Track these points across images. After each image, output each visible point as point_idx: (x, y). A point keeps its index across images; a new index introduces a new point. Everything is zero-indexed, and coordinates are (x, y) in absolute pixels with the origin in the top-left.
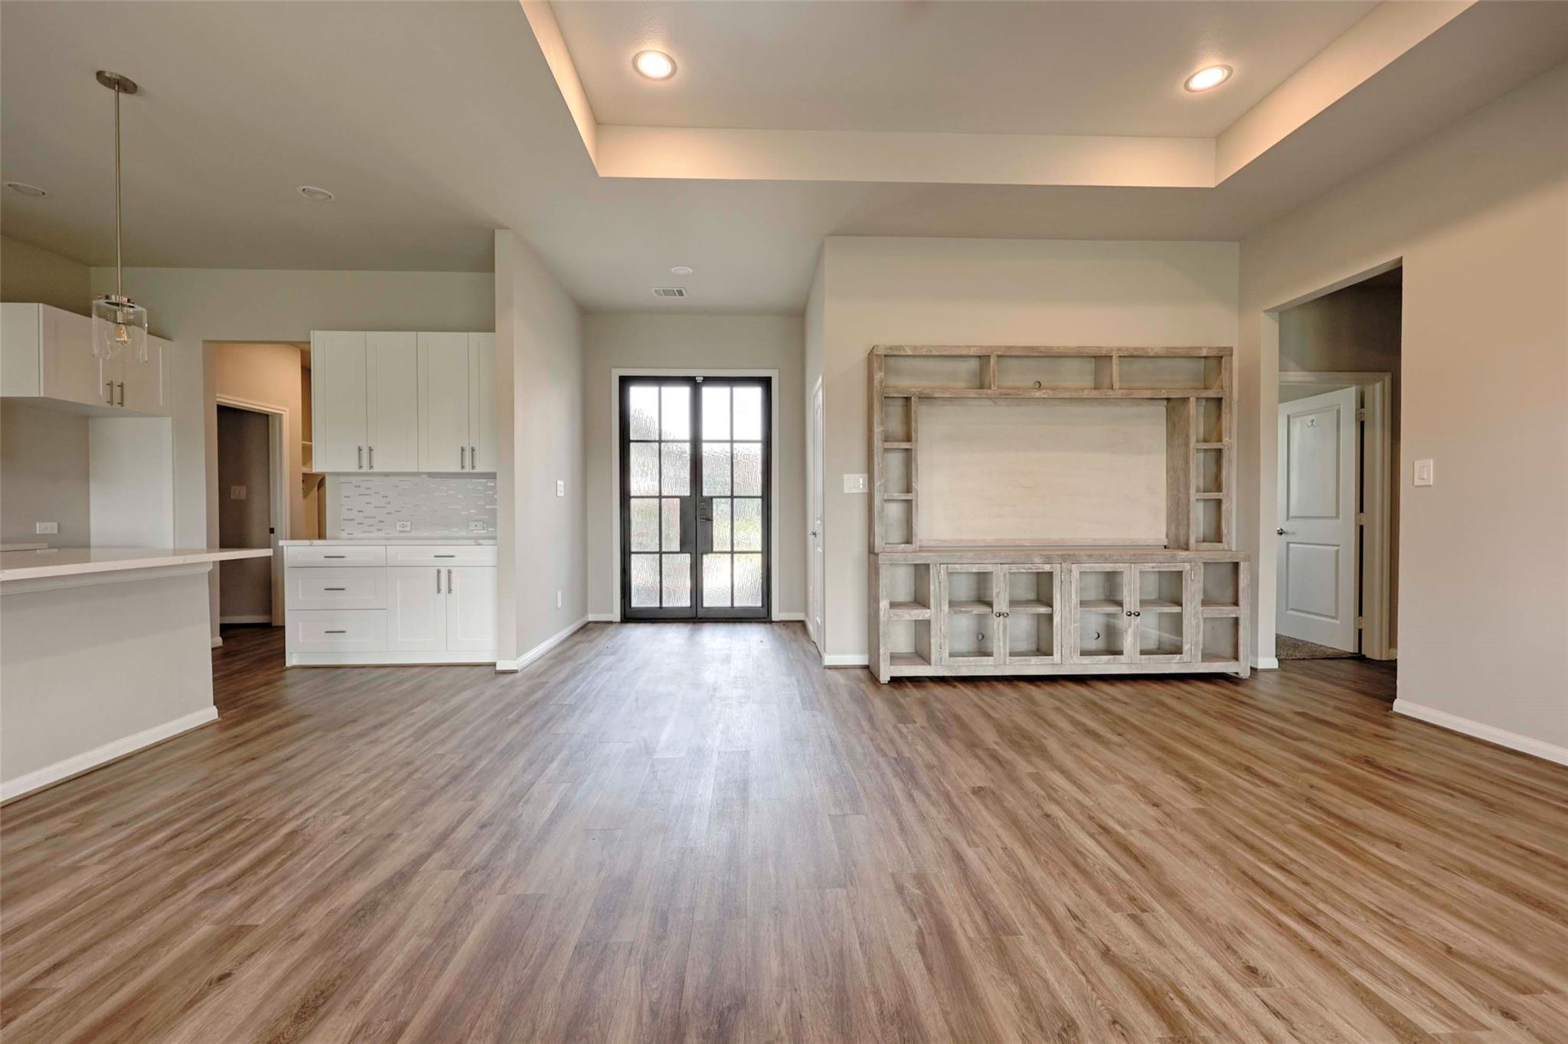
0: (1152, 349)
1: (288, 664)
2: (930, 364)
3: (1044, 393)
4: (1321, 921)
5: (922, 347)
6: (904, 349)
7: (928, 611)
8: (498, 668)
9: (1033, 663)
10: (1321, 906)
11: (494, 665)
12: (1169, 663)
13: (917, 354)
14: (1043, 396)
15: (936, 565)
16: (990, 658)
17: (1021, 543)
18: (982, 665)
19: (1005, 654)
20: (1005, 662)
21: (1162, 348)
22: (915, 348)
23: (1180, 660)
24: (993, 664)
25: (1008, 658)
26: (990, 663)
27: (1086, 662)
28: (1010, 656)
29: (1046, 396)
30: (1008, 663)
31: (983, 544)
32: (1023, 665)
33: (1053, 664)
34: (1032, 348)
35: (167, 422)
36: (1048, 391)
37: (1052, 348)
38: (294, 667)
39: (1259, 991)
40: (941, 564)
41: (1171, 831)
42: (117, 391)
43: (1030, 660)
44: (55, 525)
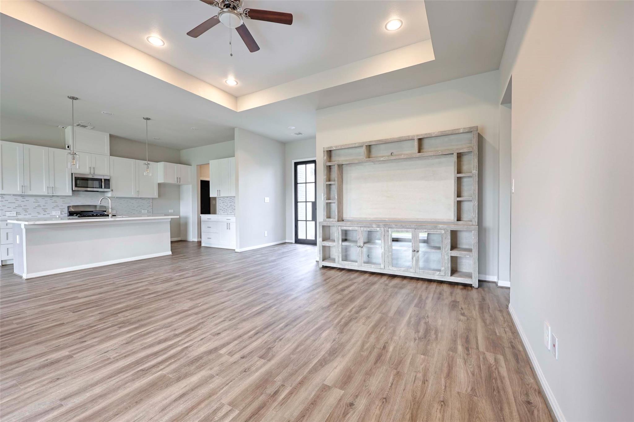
0: (434, 133)
1: (202, 246)
2: (350, 151)
3: (385, 158)
5: (339, 146)
6: (333, 148)
7: (334, 243)
8: (236, 251)
9: (373, 267)
11: (235, 250)
12: (434, 275)
13: (337, 149)
14: (384, 159)
15: (337, 226)
16: (357, 263)
17: (385, 219)
18: (353, 265)
19: (362, 262)
20: (362, 265)
21: (439, 132)
22: (336, 147)
23: (439, 274)
24: (357, 265)
25: (363, 264)
26: (356, 265)
27: (395, 270)
28: (364, 263)
29: (385, 159)
30: (363, 266)
31: (369, 220)
32: (369, 267)
33: (381, 268)
34: (379, 141)
35: (191, 186)
36: (386, 157)
37: (387, 139)
38: (203, 246)
40: (339, 226)
42: (179, 179)
43: (371, 266)
44: (173, 210)
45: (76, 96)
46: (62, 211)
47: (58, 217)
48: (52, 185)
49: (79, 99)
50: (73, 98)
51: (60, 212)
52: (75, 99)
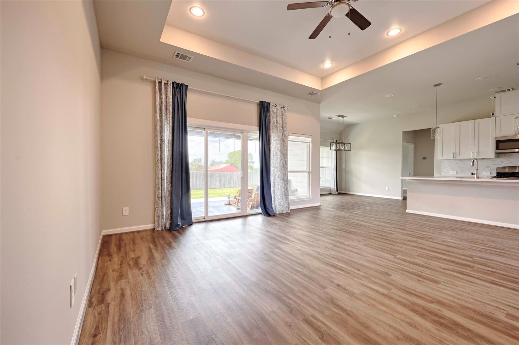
4: (289, 260)
10: (289, 263)
39: (297, 248)
41: (327, 275)
45: (438, 83)
46: (491, 171)
47: (486, 176)
48: (476, 150)
49: (442, 84)
50: (437, 85)
51: (490, 172)
52: (439, 85)
